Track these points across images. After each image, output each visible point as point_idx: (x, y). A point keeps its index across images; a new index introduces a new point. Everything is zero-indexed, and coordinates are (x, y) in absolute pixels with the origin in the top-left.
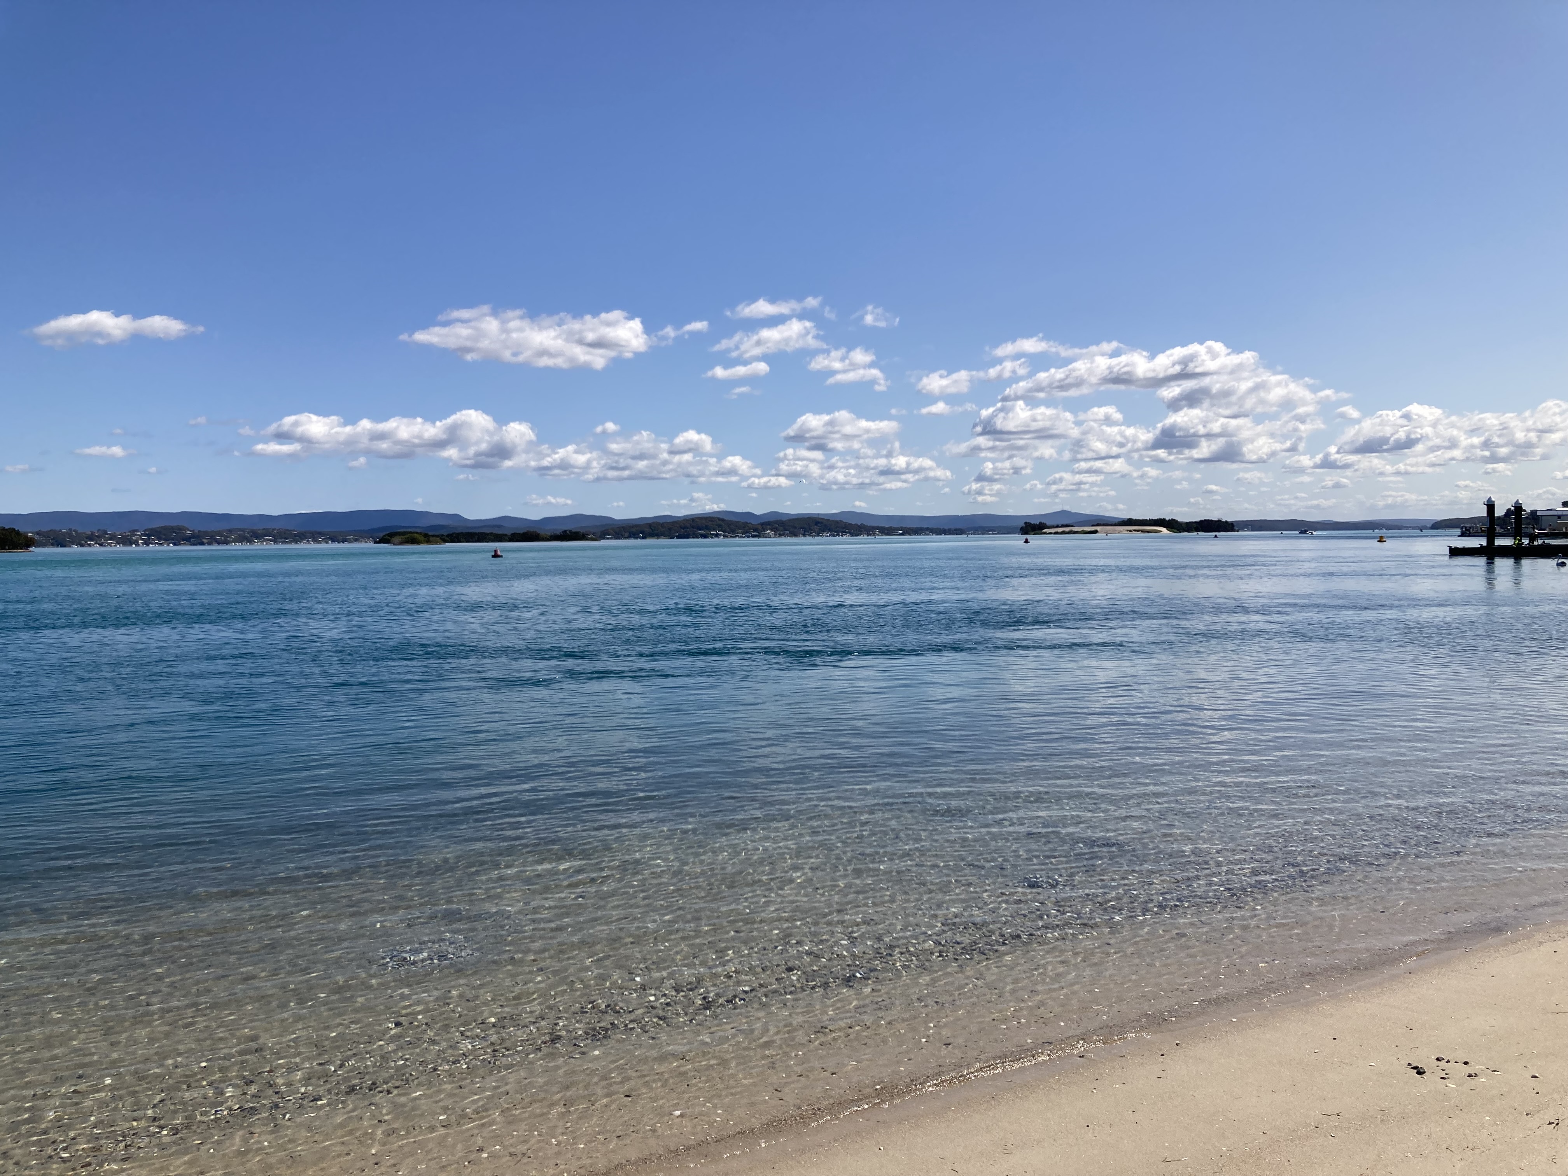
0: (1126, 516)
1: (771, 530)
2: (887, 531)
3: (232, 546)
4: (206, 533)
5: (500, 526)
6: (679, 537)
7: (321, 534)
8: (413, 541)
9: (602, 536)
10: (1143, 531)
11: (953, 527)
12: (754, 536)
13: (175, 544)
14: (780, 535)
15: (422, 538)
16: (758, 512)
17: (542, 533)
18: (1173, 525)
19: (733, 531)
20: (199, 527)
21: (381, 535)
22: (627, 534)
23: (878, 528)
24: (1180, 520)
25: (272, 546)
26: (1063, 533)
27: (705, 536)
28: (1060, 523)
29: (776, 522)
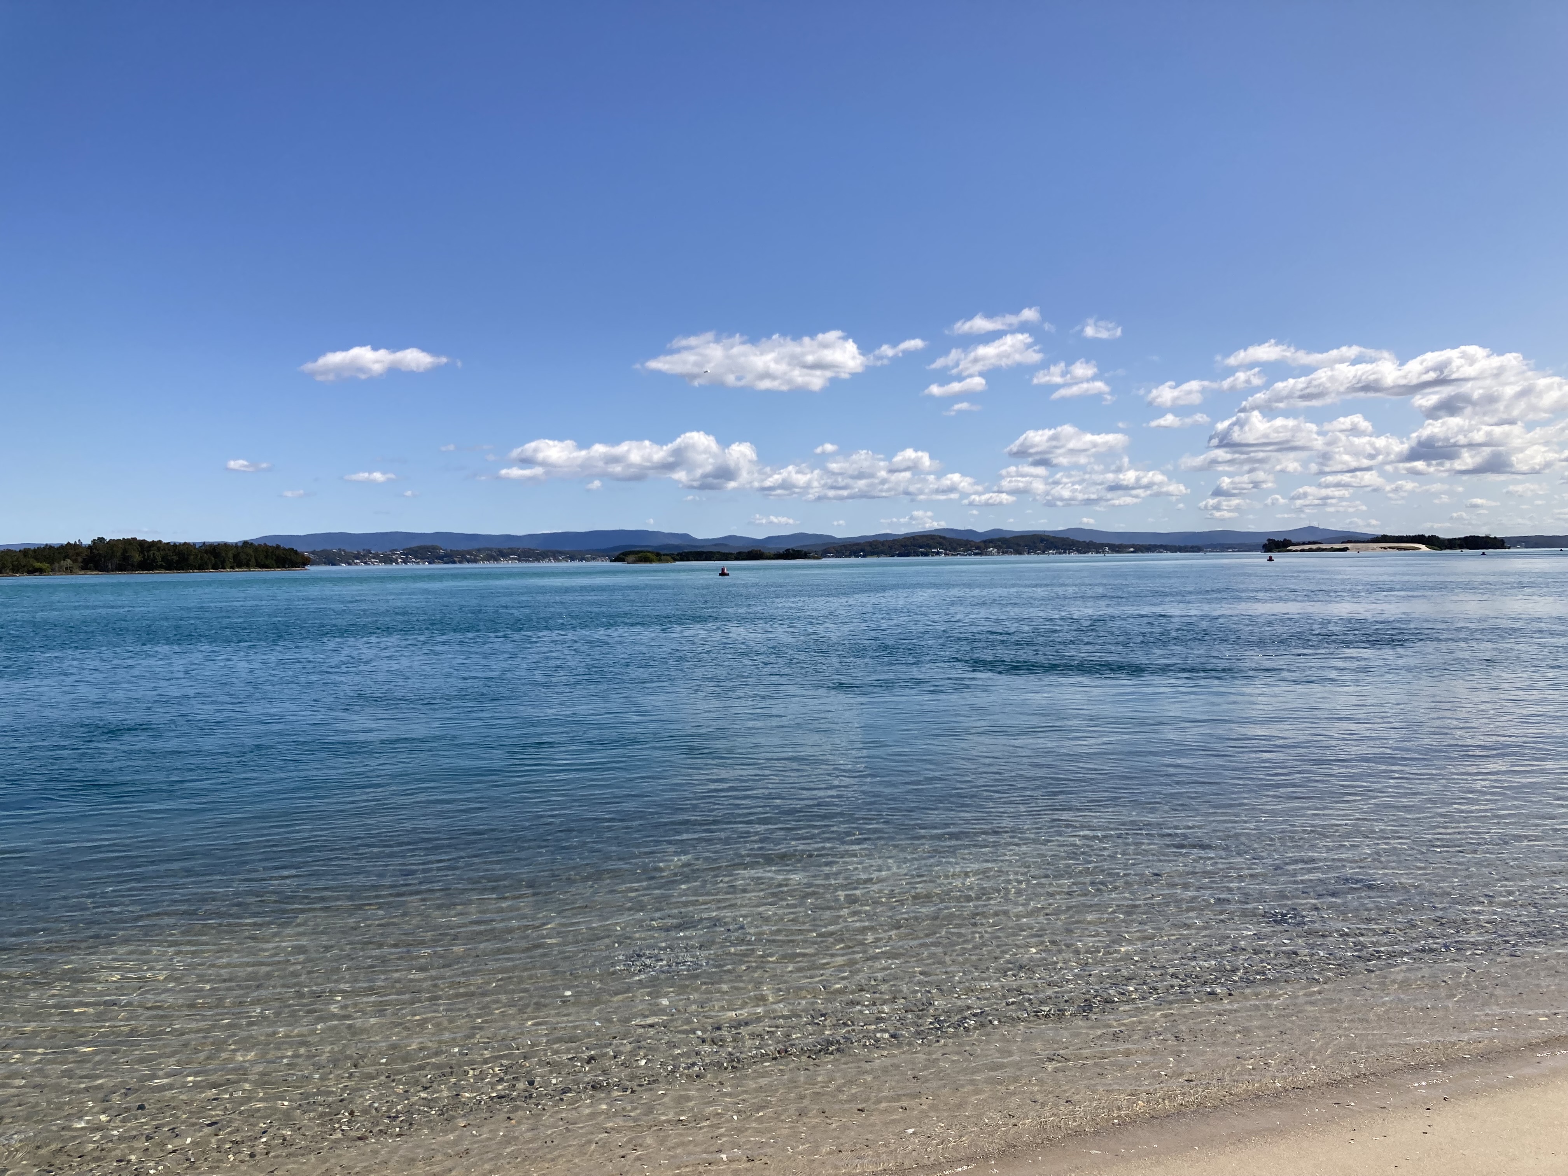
0: (1380, 532)
1: (994, 547)
2: (1117, 548)
3: (481, 565)
4: (458, 553)
5: (726, 545)
6: (899, 555)
7: (561, 553)
8: (646, 560)
9: (824, 554)
10: (1399, 549)
11: (1190, 544)
12: (976, 554)
13: (430, 563)
14: (1004, 553)
15: (654, 557)
16: (980, 529)
17: (766, 551)
18: (1433, 542)
19: (955, 550)
20: (450, 547)
21: (617, 553)
22: (848, 553)
23: (1107, 545)
24: (1441, 536)
25: (517, 565)
26: (1310, 550)
27: (925, 554)
28: (1307, 540)
29: (999, 540)
